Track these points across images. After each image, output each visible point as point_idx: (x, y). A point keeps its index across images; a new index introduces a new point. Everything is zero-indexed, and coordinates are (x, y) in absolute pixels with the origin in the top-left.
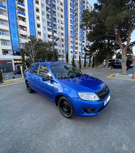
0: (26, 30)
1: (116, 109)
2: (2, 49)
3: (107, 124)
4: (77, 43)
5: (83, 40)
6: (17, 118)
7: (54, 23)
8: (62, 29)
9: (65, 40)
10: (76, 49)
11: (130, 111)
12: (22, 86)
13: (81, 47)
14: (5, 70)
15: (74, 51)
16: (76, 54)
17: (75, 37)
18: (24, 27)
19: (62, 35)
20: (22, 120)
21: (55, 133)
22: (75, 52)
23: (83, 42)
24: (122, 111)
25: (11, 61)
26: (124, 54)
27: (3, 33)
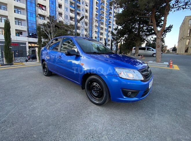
0: (45, 10)
1: (159, 97)
2: (16, 30)
3: (152, 114)
4: (103, 28)
5: (109, 26)
6: (27, 104)
7: (78, 4)
8: (86, 12)
9: (89, 24)
10: (101, 35)
11: (178, 100)
12: (36, 69)
13: (106, 33)
14: (17, 53)
15: (99, 37)
16: (101, 40)
17: (100, 21)
18: (43, 6)
19: (86, 19)
20: (35, 106)
21: (82, 123)
22: (100, 39)
23: (109, 28)
24: (167, 99)
25: (25, 44)
26: (159, 38)
27: (18, 11)
